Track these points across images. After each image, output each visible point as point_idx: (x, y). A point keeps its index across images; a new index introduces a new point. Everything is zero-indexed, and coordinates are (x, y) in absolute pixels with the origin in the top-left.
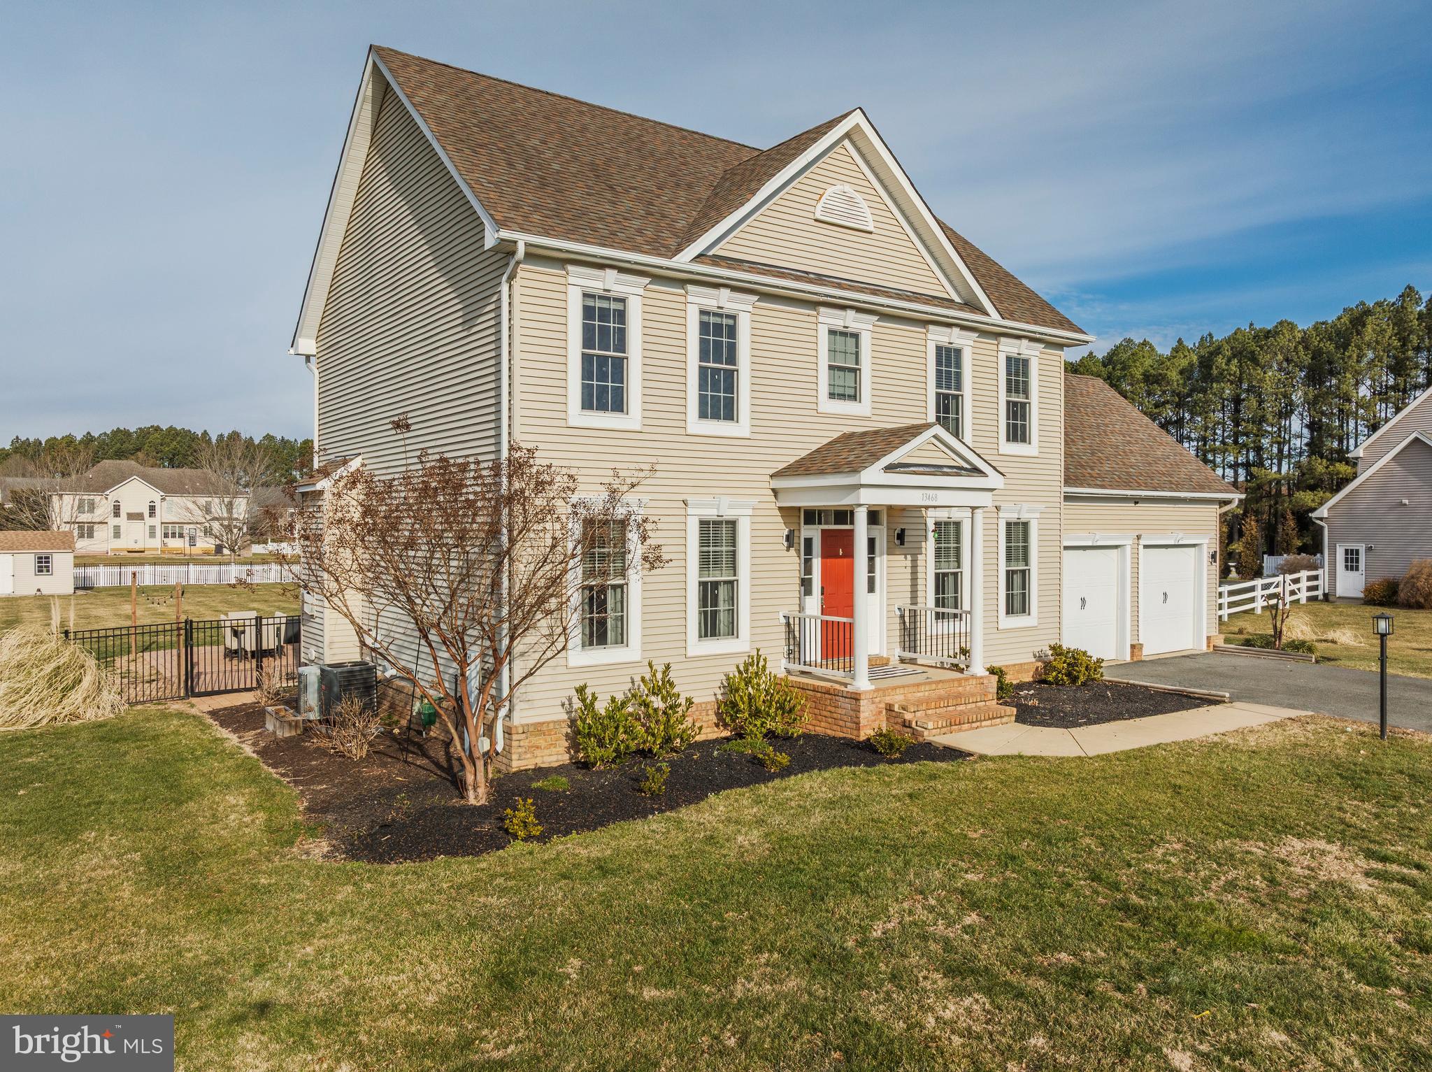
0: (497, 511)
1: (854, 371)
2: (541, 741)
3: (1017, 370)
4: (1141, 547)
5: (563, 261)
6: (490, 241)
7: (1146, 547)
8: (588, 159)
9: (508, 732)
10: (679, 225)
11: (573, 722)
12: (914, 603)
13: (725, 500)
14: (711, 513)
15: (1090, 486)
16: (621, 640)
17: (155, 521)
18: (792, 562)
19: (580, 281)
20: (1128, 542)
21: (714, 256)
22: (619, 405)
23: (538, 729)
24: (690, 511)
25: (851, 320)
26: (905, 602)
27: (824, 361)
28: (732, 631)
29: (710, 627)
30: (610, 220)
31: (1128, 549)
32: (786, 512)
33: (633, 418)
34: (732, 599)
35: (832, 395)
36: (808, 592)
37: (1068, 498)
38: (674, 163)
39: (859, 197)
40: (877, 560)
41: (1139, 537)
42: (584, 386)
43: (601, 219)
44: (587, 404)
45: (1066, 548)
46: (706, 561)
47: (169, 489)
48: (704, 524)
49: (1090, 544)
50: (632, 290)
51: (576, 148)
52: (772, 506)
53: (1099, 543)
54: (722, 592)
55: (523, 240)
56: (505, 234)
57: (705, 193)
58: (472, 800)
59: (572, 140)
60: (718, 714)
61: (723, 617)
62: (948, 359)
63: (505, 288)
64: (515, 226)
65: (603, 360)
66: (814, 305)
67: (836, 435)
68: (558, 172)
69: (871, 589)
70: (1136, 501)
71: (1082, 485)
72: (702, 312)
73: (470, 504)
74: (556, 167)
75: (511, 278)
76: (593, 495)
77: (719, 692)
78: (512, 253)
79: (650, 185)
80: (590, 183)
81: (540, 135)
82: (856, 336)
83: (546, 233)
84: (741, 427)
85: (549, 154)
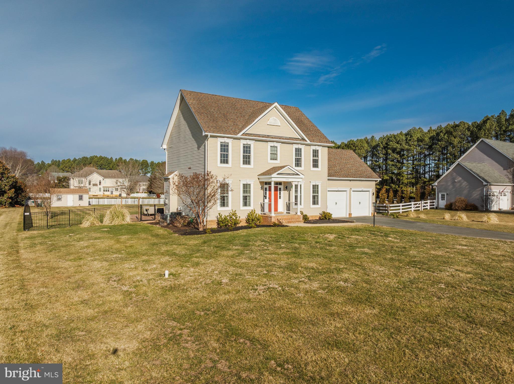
0: (205, 182)
1: (276, 154)
2: (212, 223)
3: (315, 153)
4: (352, 191)
5: (216, 137)
6: (204, 134)
7: (353, 191)
8: (222, 113)
9: (206, 221)
10: (240, 127)
11: (218, 220)
12: (289, 200)
13: (248, 180)
14: (245, 183)
15: (336, 177)
16: (227, 206)
17: (101, 186)
18: (262, 192)
19: (220, 140)
20: (348, 190)
21: (246, 133)
22: (227, 162)
23: (212, 221)
24: (241, 182)
25: (275, 144)
26: (287, 201)
27: (269, 152)
28: (250, 205)
29: (245, 204)
30: (226, 127)
31: (348, 192)
32: (261, 183)
33: (230, 165)
34: (250, 199)
35: (271, 159)
36: (266, 198)
37: (328, 180)
38: (242, 110)
39: (277, 119)
40: (281, 192)
41: (351, 189)
42: (221, 159)
43: (224, 128)
44: (221, 162)
45: (328, 191)
46: (244, 192)
47: (105, 177)
48: (244, 185)
49: (337, 190)
50: (230, 141)
51: (221, 110)
52: (258, 181)
53: (339, 190)
54: (248, 198)
55: (209, 134)
56: (206, 133)
57: (247, 117)
58: (200, 230)
59: (220, 108)
60: (246, 221)
61: (248, 203)
62: (298, 151)
63: (206, 142)
64: (208, 132)
65: (224, 154)
66: (267, 141)
67: (272, 167)
68: (217, 117)
69: (280, 198)
70: (350, 180)
71: (334, 177)
72: (243, 144)
73: (200, 181)
74: (216, 116)
75: (207, 141)
76: (220, 179)
77: (247, 217)
78: (208, 136)
79: (235, 117)
80: (223, 119)
81: (214, 108)
82: (277, 147)
83: (213, 133)
84: (252, 166)
85: (215, 113)
